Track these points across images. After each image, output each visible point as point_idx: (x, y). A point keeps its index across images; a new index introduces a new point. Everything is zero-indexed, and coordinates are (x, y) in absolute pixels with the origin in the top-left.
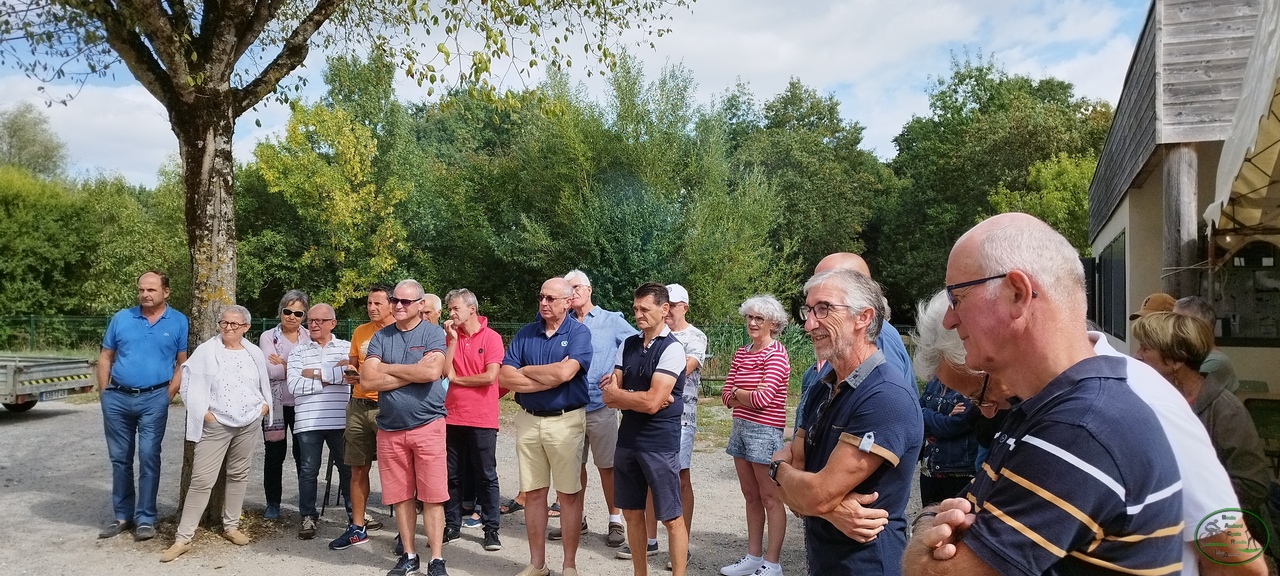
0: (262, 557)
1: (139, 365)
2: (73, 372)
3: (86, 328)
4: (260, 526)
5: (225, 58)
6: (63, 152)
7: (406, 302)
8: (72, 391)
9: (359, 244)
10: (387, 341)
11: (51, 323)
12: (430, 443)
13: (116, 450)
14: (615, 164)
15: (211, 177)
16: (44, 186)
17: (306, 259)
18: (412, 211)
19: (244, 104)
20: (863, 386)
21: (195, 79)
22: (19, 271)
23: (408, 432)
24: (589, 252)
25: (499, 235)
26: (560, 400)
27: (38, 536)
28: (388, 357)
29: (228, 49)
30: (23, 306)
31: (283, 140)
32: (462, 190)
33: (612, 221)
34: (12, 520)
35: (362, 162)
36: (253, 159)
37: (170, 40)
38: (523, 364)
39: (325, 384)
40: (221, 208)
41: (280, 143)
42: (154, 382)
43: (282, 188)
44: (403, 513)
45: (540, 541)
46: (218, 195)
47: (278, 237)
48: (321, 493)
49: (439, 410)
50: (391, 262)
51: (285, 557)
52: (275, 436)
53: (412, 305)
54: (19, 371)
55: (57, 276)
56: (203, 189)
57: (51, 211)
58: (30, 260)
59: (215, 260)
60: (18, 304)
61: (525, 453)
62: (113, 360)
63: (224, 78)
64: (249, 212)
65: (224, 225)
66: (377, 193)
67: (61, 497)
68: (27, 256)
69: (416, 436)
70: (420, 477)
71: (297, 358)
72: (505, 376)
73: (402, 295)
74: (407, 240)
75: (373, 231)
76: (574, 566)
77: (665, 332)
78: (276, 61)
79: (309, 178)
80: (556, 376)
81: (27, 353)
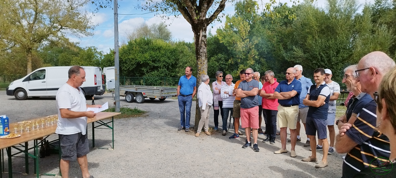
0: (213, 138)
1: (187, 89)
2: (173, 91)
3: (177, 81)
4: (213, 131)
5: (204, 11)
6: (171, 34)
7: (248, 74)
8: (173, 96)
9: (244, 57)
10: (243, 84)
11: (169, 79)
12: (254, 112)
13: (181, 110)
14: (328, 27)
15: (201, 42)
16: (167, 44)
17: (230, 61)
18: (260, 46)
19: (209, 22)
20: (361, 99)
21: (197, 17)
22: (162, 66)
23: (248, 109)
24: (317, 57)
25: (286, 53)
26: (291, 102)
27: (165, 129)
28: (243, 89)
29: (205, 9)
30: (163, 75)
31: (224, 28)
32: (275, 39)
33: (325, 47)
34: (160, 125)
35: (245, 32)
36: (216, 34)
37: (192, 8)
38: (281, 92)
39: (230, 96)
40: (204, 50)
41: (223, 28)
42: (189, 94)
43: (223, 42)
44: (247, 130)
45: (284, 142)
46: (203, 47)
47: (222, 56)
48: (228, 125)
49: (257, 104)
50: (254, 62)
51: (218, 139)
52: (216, 108)
53: (250, 75)
54: (162, 91)
55: (170, 67)
56: (199, 45)
57: (168, 50)
58: (164, 63)
59: (202, 63)
60: (162, 74)
61: (280, 117)
62: (180, 88)
63: (204, 16)
64: (215, 49)
65: (204, 54)
66: (250, 41)
67: (170, 121)
68: (163, 62)
69: (250, 110)
70: (251, 121)
71: (223, 89)
72: (275, 94)
73: (248, 72)
74: (258, 55)
75: (249, 53)
76: (294, 150)
77: (323, 83)
78: (217, 10)
79: (231, 38)
80: (290, 95)
81: (164, 87)
